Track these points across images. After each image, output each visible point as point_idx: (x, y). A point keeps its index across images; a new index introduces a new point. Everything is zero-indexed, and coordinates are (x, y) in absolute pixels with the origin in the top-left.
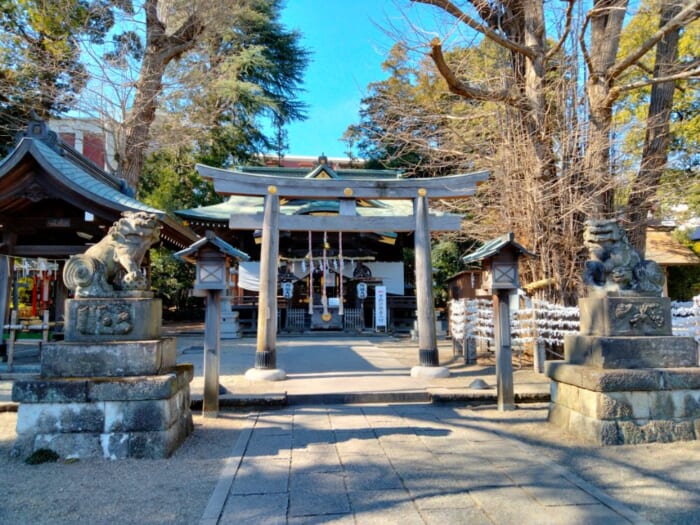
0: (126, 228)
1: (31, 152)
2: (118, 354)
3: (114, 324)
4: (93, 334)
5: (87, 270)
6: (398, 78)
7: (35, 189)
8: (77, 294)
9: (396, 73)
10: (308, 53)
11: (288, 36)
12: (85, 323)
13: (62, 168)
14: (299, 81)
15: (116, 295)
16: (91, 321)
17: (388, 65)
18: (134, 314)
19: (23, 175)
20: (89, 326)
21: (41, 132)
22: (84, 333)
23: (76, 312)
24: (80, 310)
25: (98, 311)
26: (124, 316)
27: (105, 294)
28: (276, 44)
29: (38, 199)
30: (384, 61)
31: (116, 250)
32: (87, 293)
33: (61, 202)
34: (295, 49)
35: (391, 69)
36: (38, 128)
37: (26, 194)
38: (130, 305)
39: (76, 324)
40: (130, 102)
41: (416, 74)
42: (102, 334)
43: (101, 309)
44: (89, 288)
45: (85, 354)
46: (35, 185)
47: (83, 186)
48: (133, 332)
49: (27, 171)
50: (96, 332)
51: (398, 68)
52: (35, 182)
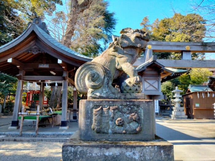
0: (125, 41)
1: (34, 30)
2: (137, 157)
3: (126, 123)
4: (107, 133)
5: (98, 74)
6: (146, 28)
7: (35, 48)
8: (89, 95)
9: (145, 26)
10: (117, 20)
11: (111, 14)
12: (100, 122)
13: (48, 38)
14: (114, 28)
15: (123, 97)
16: (105, 120)
17: (142, 24)
18: (142, 115)
19: (30, 42)
20: (104, 125)
21: (38, 23)
22: (98, 132)
23: (92, 112)
24: (94, 110)
25: (111, 111)
26: (134, 116)
27: (113, 96)
28: (107, 16)
29: (36, 53)
30: (141, 23)
31: (117, 59)
32: (98, 94)
33: (47, 54)
34: (112, 18)
35: (143, 25)
36: (37, 21)
37: (31, 50)
38: (138, 106)
39: (91, 123)
40: (66, 27)
41: (152, 27)
42: (115, 133)
43: (114, 110)
44: (100, 90)
45: (106, 156)
46: (35, 46)
47: (57, 46)
48: (142, 132)
49: (32, 40)
50: (110, 131)
51: (145, 25)
52: (35, 45)
